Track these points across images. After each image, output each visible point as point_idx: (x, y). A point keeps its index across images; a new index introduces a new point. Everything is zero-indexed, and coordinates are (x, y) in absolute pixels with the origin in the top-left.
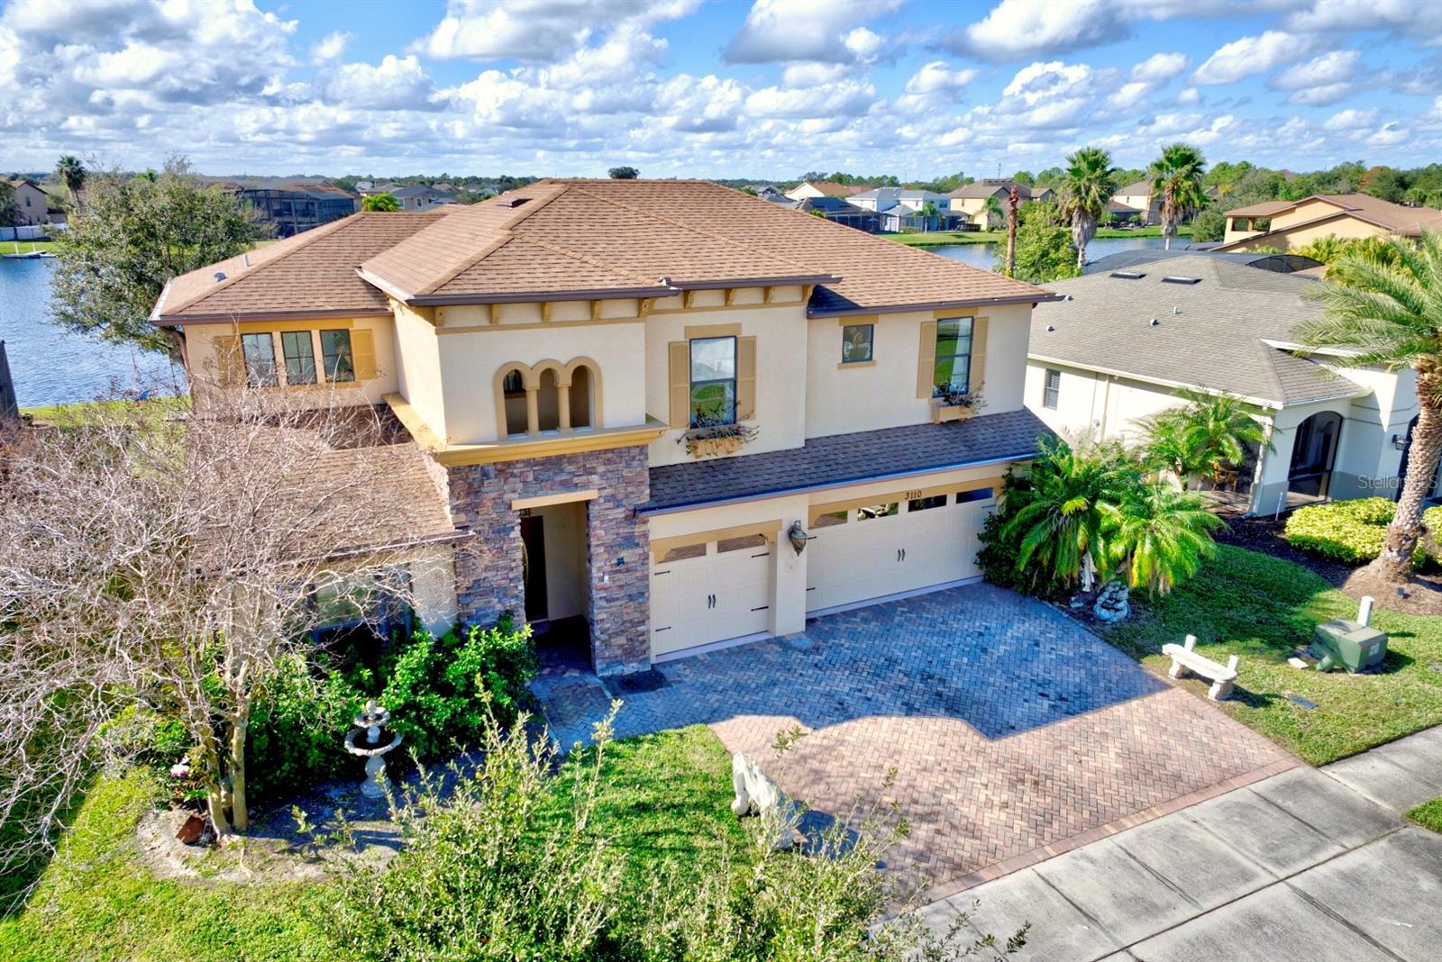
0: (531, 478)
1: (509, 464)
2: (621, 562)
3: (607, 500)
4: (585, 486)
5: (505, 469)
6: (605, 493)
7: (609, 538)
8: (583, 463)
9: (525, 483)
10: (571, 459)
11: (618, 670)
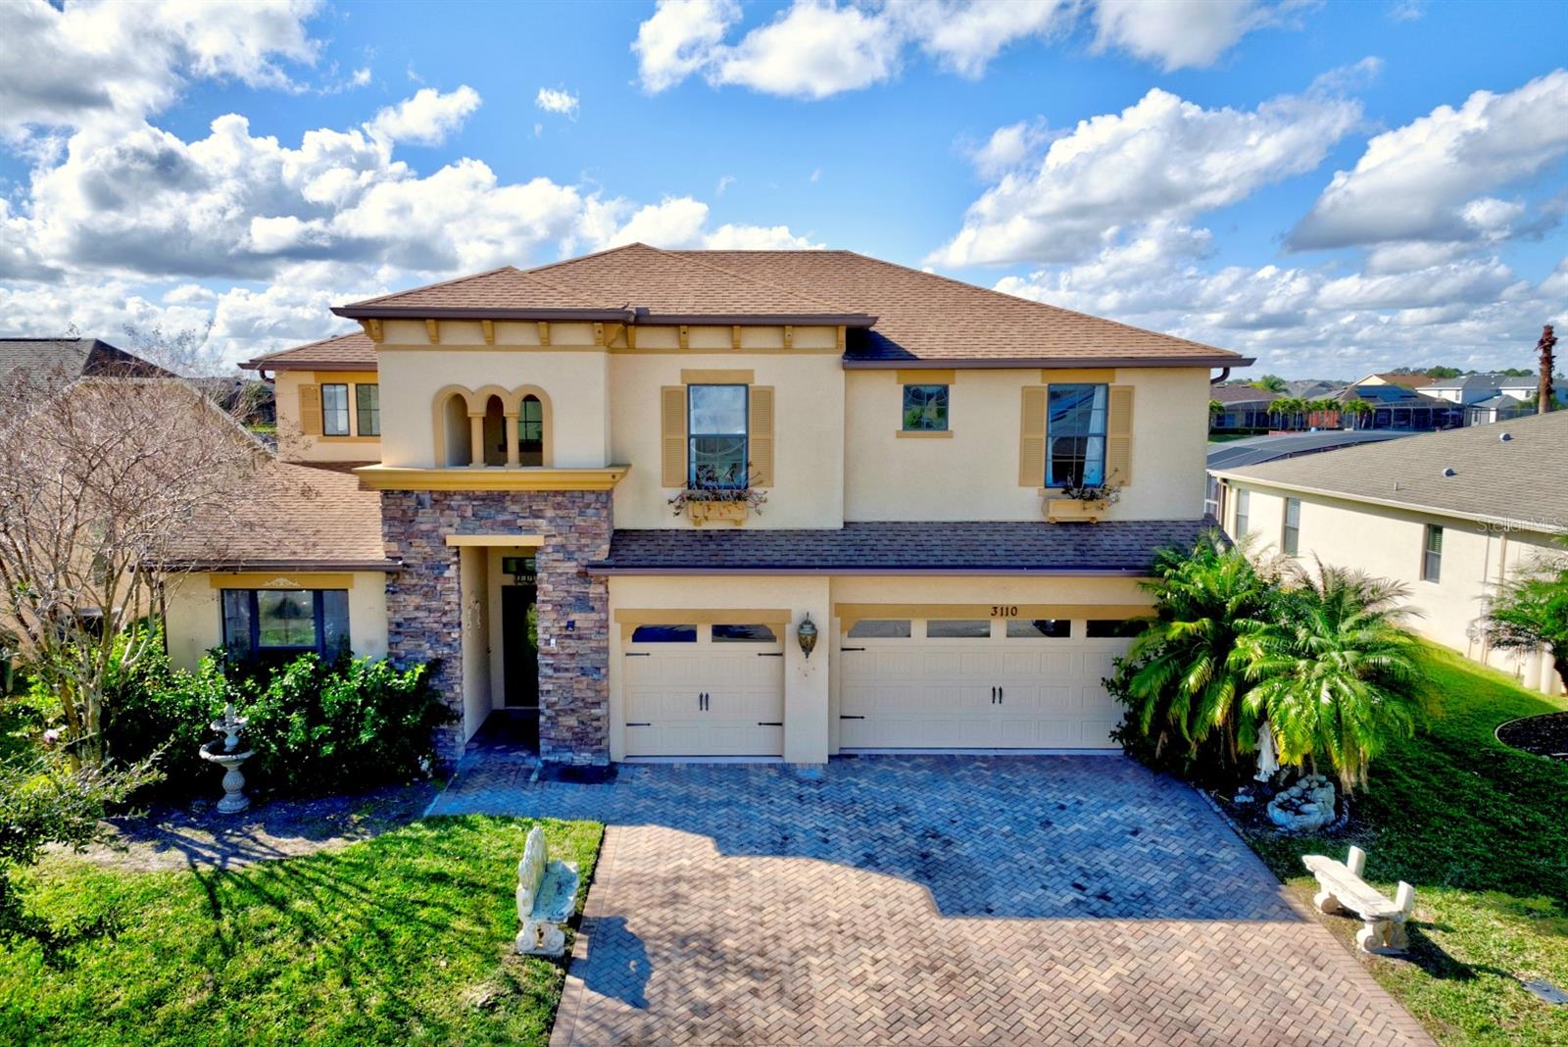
0: (469, 513)
1: (446, 494)
2: (571, 625)
3: (558, 549)
4: (531, 530)
5: (441, 499)
6: (553, 541)
7: (558, 596)
8: (532, 504)
9: (463, 517)
10: (516, 497)
11: (566, 757)
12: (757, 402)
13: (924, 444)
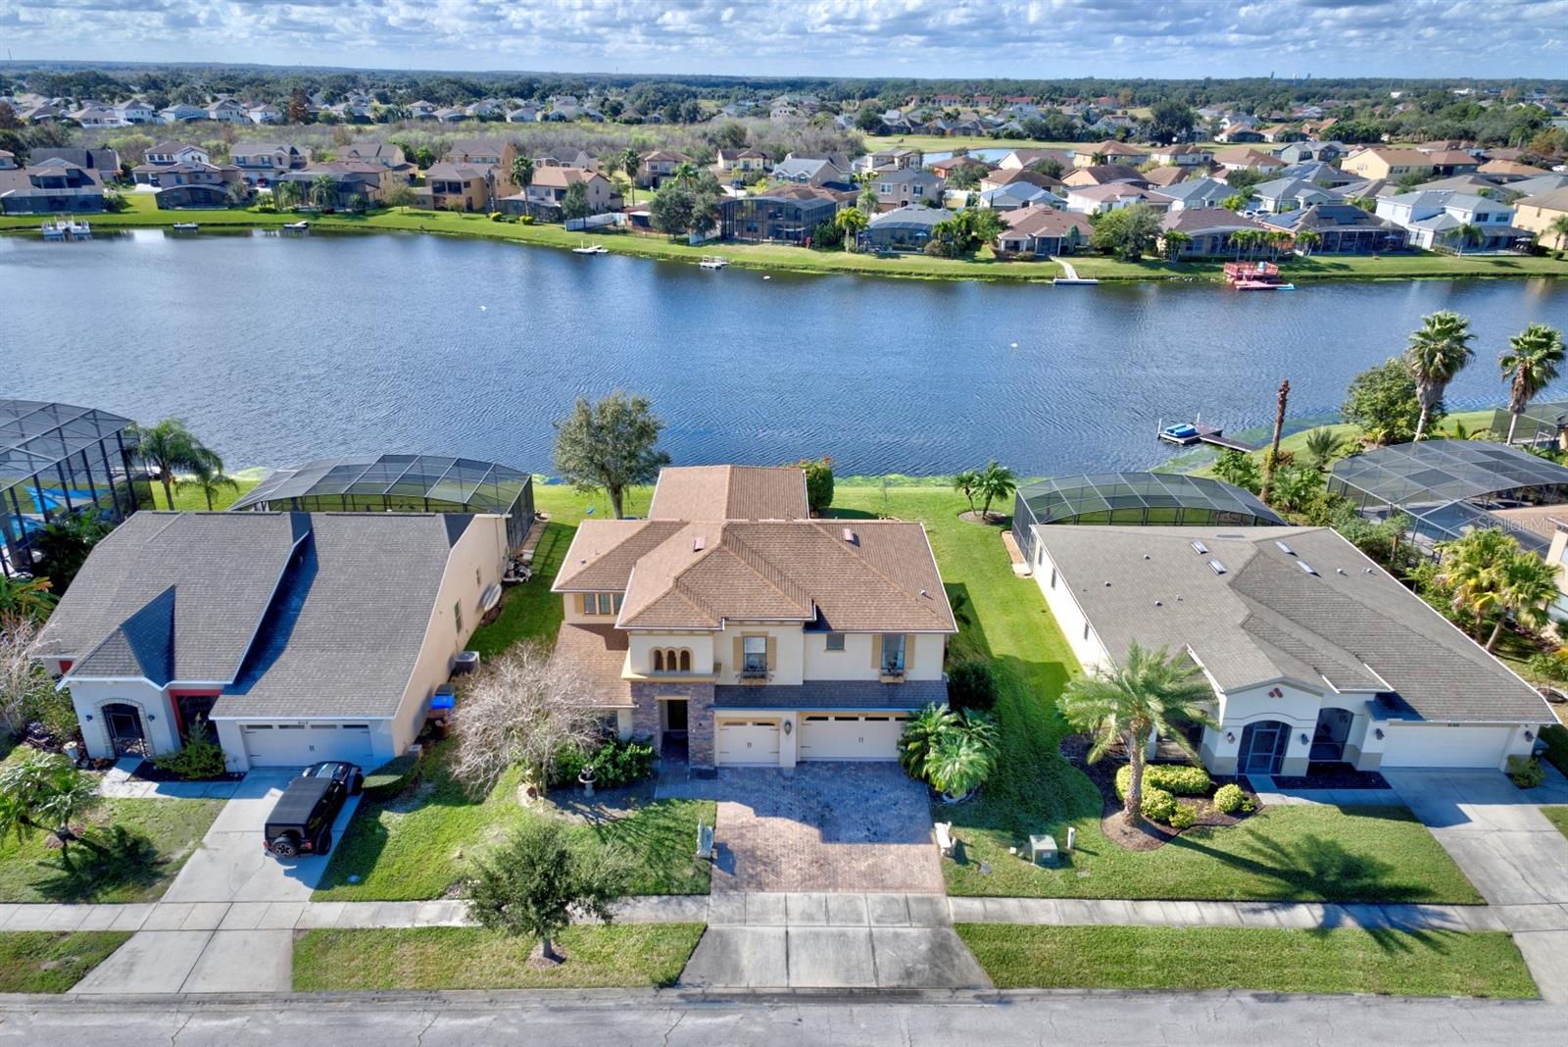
0: (664, 689)
1: (655, 683)
2: (701, 725)
3: (695, 700)
4: (686, 694)
5: (652, 685)
7: (696, 715)
8: (686, 686)
9: (660, 690)
10: (680, 683)
11: (699, 766)
12: (770, 642)
13: (835, 655)
